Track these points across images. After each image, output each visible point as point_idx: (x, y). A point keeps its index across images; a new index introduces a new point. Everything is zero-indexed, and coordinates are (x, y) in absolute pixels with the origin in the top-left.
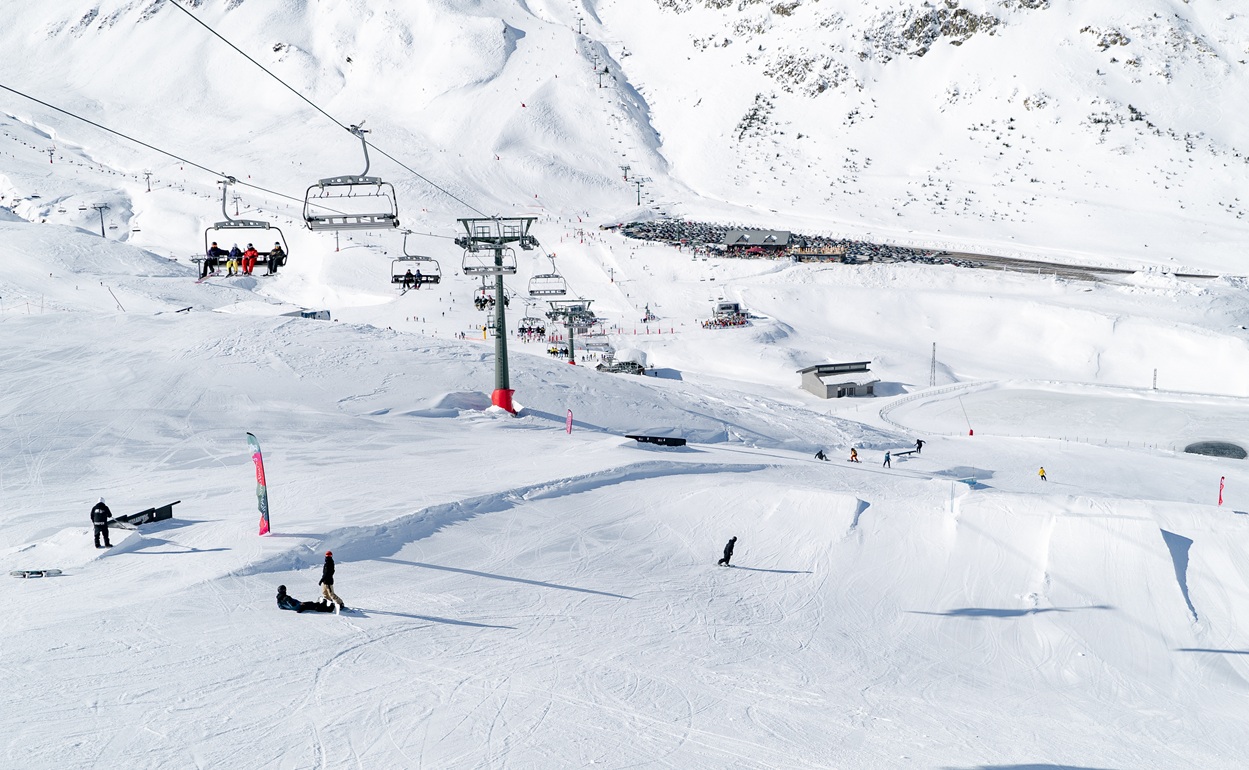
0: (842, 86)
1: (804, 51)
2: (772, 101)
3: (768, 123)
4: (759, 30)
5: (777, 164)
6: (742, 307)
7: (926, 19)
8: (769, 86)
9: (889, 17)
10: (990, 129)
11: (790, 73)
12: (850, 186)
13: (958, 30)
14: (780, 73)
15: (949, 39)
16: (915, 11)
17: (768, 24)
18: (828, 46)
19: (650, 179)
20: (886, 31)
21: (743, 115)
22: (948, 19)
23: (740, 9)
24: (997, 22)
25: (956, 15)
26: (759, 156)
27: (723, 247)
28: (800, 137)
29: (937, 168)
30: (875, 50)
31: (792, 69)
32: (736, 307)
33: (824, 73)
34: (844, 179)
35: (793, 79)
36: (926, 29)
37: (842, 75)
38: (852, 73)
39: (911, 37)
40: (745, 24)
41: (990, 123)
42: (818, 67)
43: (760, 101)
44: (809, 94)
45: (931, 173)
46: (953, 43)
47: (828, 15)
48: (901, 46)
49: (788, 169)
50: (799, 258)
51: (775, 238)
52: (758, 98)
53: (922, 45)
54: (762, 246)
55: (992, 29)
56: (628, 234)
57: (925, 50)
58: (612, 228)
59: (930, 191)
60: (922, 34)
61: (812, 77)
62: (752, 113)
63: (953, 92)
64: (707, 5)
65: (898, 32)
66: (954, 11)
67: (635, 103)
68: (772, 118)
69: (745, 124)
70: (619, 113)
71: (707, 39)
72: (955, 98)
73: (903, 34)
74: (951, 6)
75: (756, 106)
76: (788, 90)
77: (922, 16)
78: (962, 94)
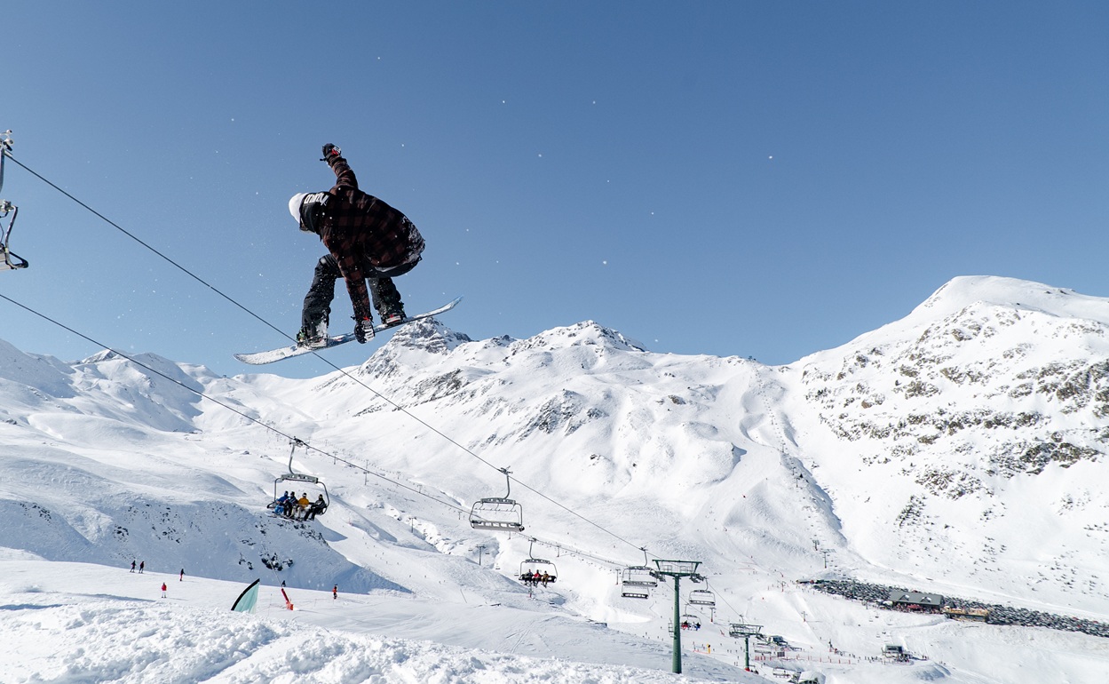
0: (977, 493)
1: (945, 468)
2: (923, 501)
3: (921, 516)
4: (910, 453)
5: (930, 545)
6: (905, 648)
7: (1038, 449)
8: (920, 491)
9: (1008, 447)
10: (1103, 529)
11: (935, 483)
12: (990, 565)
13: (1065, 457)
14: (928, 482)
15: (1058, 463)
16: (1028, 444)
17: (917, 449)
18: (963, 465)
19: (833, 551)
20: (1007, 456)
21: (902, 510)
22: (1056, 449)
23: (895, 439)
24: (1097, 452)
25: (1062, 447)
26: (915, 539)
27: (889, 603)
28: (947, 527)
29: (1062, 556)
30: (1000, 469)
31: (937, 479)
32: (900, 649)
33: (962, 483)
34: (984, 560)
35: (937, 487)
36: (1038, 456)
37: (975, 485)
38: (983, 484)
39: (1028, 461)
40: (899, 449)
41: (1102, 525)
42: (957, 478)
43: (914, 501)
44: (951, 498)
45: (1058, 560)
46: (1063, 466)
47: (960, 444)
48: (1020, 467)
49: (939, 550)
50: (951, 616)
51: (929, 599)
52: (912, 498)
53: (1037, 467)
54: (920, 605)
55: (1093, 457)
56: (816, 587)
57: (1040, 470)
58: (805, 583)
59: (1059, 574)
60: (1036, 459)
61: (951, 486)
62: (908, 508)
63: (1067, 501)
64: (872, 436)
65: (1017, 457)
66: (1060, 444)
67: (822, 499)
68: (924, 513)
69: (904, 515)
70: (812, 505)
71: (872, 458)
72: (1069, 505)
73: (1021, 458)
74: (1057, 440)
75: (911, 504)
76: (935, 494)
77: (1034, 446)
78: (1075, 502)
